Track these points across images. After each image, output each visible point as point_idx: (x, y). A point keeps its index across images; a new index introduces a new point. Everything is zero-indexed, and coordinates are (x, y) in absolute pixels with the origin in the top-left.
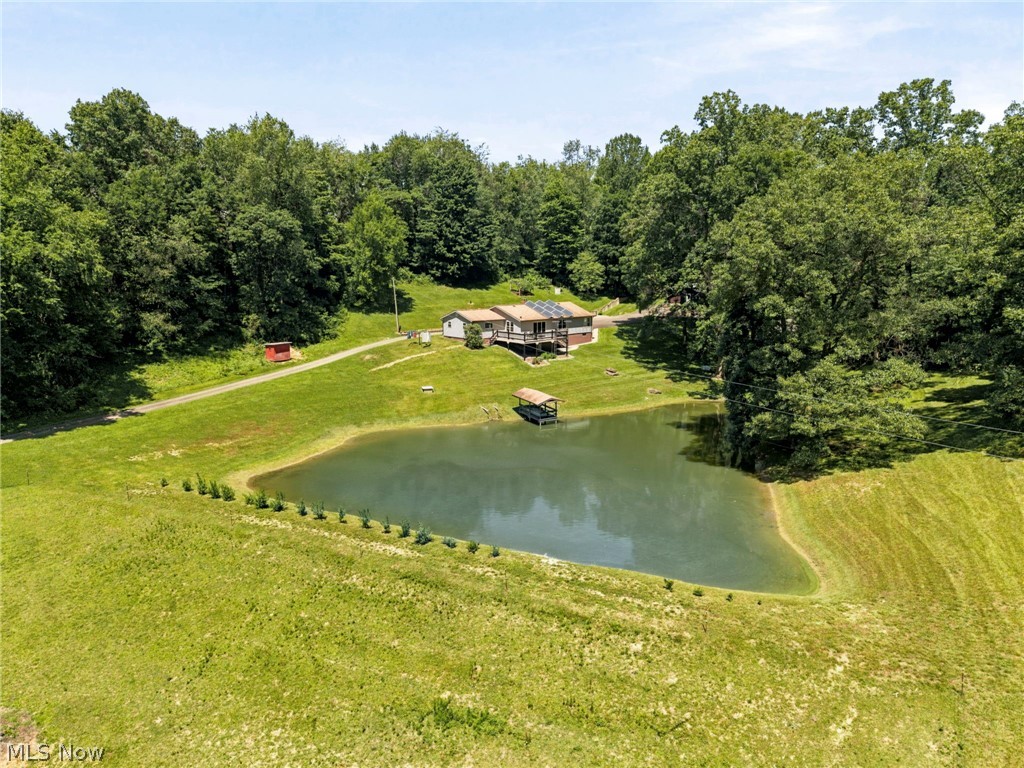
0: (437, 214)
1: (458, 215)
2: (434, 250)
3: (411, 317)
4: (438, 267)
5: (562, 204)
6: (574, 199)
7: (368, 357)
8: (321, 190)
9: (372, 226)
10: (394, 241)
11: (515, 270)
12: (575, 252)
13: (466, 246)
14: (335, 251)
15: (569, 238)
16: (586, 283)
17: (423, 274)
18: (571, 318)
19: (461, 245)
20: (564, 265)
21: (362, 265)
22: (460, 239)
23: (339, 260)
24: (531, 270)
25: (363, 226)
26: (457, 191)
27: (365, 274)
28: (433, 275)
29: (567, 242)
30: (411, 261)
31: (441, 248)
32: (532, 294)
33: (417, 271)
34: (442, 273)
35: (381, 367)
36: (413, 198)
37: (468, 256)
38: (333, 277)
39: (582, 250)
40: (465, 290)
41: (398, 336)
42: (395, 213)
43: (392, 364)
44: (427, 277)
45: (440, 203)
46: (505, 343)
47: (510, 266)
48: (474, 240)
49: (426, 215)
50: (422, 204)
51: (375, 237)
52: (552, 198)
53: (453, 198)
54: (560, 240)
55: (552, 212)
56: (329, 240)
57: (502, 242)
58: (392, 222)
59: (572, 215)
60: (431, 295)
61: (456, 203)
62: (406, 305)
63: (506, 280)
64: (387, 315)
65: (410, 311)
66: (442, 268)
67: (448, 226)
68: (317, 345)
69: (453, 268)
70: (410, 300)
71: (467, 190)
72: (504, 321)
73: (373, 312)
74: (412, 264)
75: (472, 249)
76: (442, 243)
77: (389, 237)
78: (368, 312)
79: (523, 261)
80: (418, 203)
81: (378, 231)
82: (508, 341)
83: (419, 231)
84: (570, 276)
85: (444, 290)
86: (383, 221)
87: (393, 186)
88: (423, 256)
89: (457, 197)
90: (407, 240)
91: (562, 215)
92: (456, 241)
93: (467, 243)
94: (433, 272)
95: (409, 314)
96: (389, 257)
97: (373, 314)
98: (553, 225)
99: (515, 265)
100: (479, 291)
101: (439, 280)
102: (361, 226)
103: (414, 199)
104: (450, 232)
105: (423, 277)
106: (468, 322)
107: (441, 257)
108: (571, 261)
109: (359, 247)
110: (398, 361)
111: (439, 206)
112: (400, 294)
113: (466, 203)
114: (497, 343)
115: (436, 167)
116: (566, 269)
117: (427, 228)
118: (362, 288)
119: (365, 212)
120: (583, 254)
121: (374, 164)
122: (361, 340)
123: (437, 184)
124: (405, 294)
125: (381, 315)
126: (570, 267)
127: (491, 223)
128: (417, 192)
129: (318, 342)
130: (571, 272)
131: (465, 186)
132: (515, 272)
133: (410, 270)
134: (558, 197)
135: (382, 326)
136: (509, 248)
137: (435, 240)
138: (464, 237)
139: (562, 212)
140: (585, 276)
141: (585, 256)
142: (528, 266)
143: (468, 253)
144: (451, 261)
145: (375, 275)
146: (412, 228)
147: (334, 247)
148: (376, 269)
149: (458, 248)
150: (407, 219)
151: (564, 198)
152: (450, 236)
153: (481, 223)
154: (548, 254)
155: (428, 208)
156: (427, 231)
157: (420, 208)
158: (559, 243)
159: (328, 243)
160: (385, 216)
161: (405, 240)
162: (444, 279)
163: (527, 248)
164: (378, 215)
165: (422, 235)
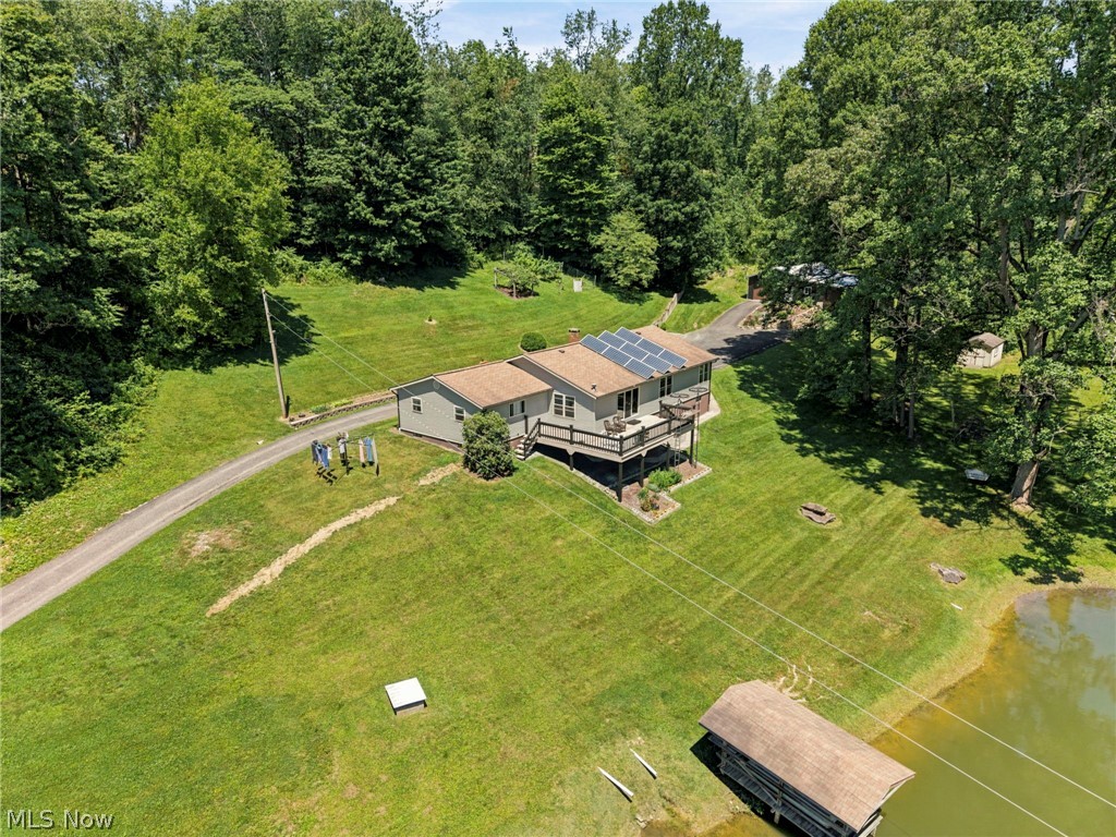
0: (347, 136)
1: (391, 140)
2: (346, 211)
3: (310, 368)
4: (357, 246)
5: (581, 124)
6: (601, 114)
7: (203, 542)
8: (40, 60)
9: (199, 161)
10: (260, 197)
11: (495, 245)
12: (603, 212)
13: (412, 204)
14: (103, 223)
15: (591, 187)
16: (632, 271)
17: (326, 261)
18: (684, 372)
19: (400, 200)
20: (583, 235)
21: (184, 255)
22: (399, 189)
23: (117, 249)
24: (521, 245)
25: (178, 158)
26: (385, 90)
27: (192, 278)
28: (347, 263)
29: (589, 195)
30: (298, 235)
31: (359, 207)
32: (536, 294)
33: (311, 254)
34: (365, 259)
35: (243, 590)
36: (293, 101)
37: (417, 224)
38: (102, 293)
39: (619, 209)
40: (413, 291)
41: (287, 431)
42: (255, 130)
43: (277, 567)
44: (335, 266)
45: (351, 115)
46: (564, 452)
47: (484, 238)
48: (425, 191)
49: (325, 141)
50: (316, 115)
51: (210, 187)
52: (559, 113)
53: (378, 104)
54: (578, 192)
55: (564, 138)
56: (85, 196)
57: (470, 195)
58: (253, 150)
59: (599, 144)
60: (345, 304)
61: (387, 114)
62: (294, 339)
63: (481, 265)
64: (254, 368)
65: (306, 351)
66: (366, 247)
67: (372, 161)
68: (53, 501)
69: (388, 246)
70: (303, 323)
71: (409, 89)
72: (549, 392)
73: (221, 363)
74: (301, 241)
75: (424, 208)
76: (360, 197)
77: (247, 187)
78: (206, 367)
79: (508, 228)
80: (305, 113)
81: (218, 173)
82: (571, 450)
83: (310, 173)
84: (597, 256)
85: (371, 292)
86: (229, 149)
87: (249, 74)
88: (323, 225)
89: (387, 102)
90: (290, 192)
91: (582, 145)
92: (388, 193)
93: (413, 197)
94: (346, 256)
95: (305, 359)
96: (250, 237)
97: (218, 370)
98: (563, 165)
99: (493, 236)
100: (438, 290)
101: (361, 273)
102: (172, 160)
103: (299, 105)
104: (376, 174)
105: (326, 267)
106: (472, 409)
107: (361, 226)
108: (598, 229)
109: (173, 212)
110: (296, 552)
111: (350, 121)
112: (281, 307)
113: (404, 114)
114: (539, 447)
115: (338, 40)
116: (588, 244)
117: (329, 168)
118: (185, 313)
119: (180, 127)
120: (619, 216)
121: (201, 30)
122: (187, 457)
123: (343, 75)
124: (293, 307)
125: (241, 369)
126: (596, 240)
127: (455, 157)
128: (302, 91)
129: (54, 488)
130: (599, 249)
131: (402, 80)
132: (493, 248)
133: (298, 253)
134: (571, 110)
135: (243, 399)
136: (484, 206)
137: (348, 191)
138: (407, 185)
139: (580, 139)
140: (629, 259)
141: (624, 221)
142: (515, 238)
143: (417, 219)
144: (383, 233)
145: (217, 280)
146: (298, 165)
147: (96, 213)
148: (220, 265)
149: (396, 208)
150: (285, 146)
151: (585, 113)
152: (379, 184)
153: (437, 156)
154: (556, 216)
155: (328, 124)
156: (330, 173)
157: (312, 124)
158: (576, 197)
159: (81, 203)
160: (233, 137)
161: (284, 194)
162: (371, 270)
163: (513, 204)
164: (213, 133)
165: (321, 181)
